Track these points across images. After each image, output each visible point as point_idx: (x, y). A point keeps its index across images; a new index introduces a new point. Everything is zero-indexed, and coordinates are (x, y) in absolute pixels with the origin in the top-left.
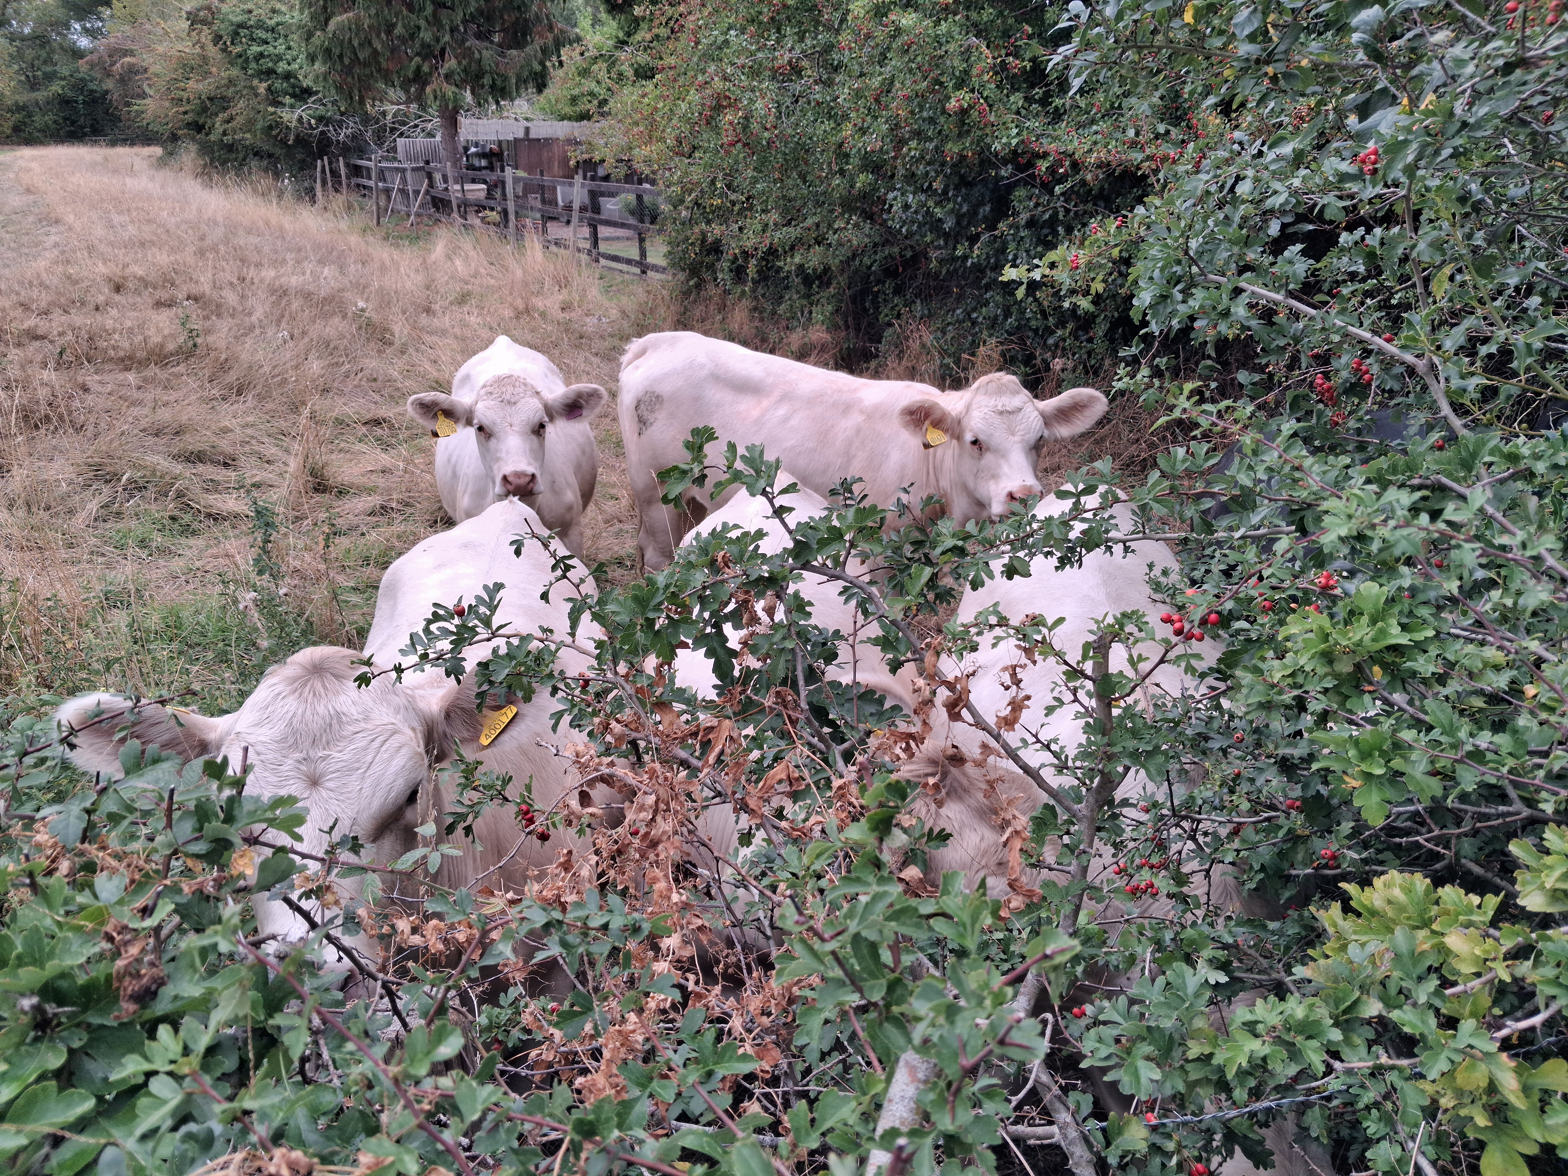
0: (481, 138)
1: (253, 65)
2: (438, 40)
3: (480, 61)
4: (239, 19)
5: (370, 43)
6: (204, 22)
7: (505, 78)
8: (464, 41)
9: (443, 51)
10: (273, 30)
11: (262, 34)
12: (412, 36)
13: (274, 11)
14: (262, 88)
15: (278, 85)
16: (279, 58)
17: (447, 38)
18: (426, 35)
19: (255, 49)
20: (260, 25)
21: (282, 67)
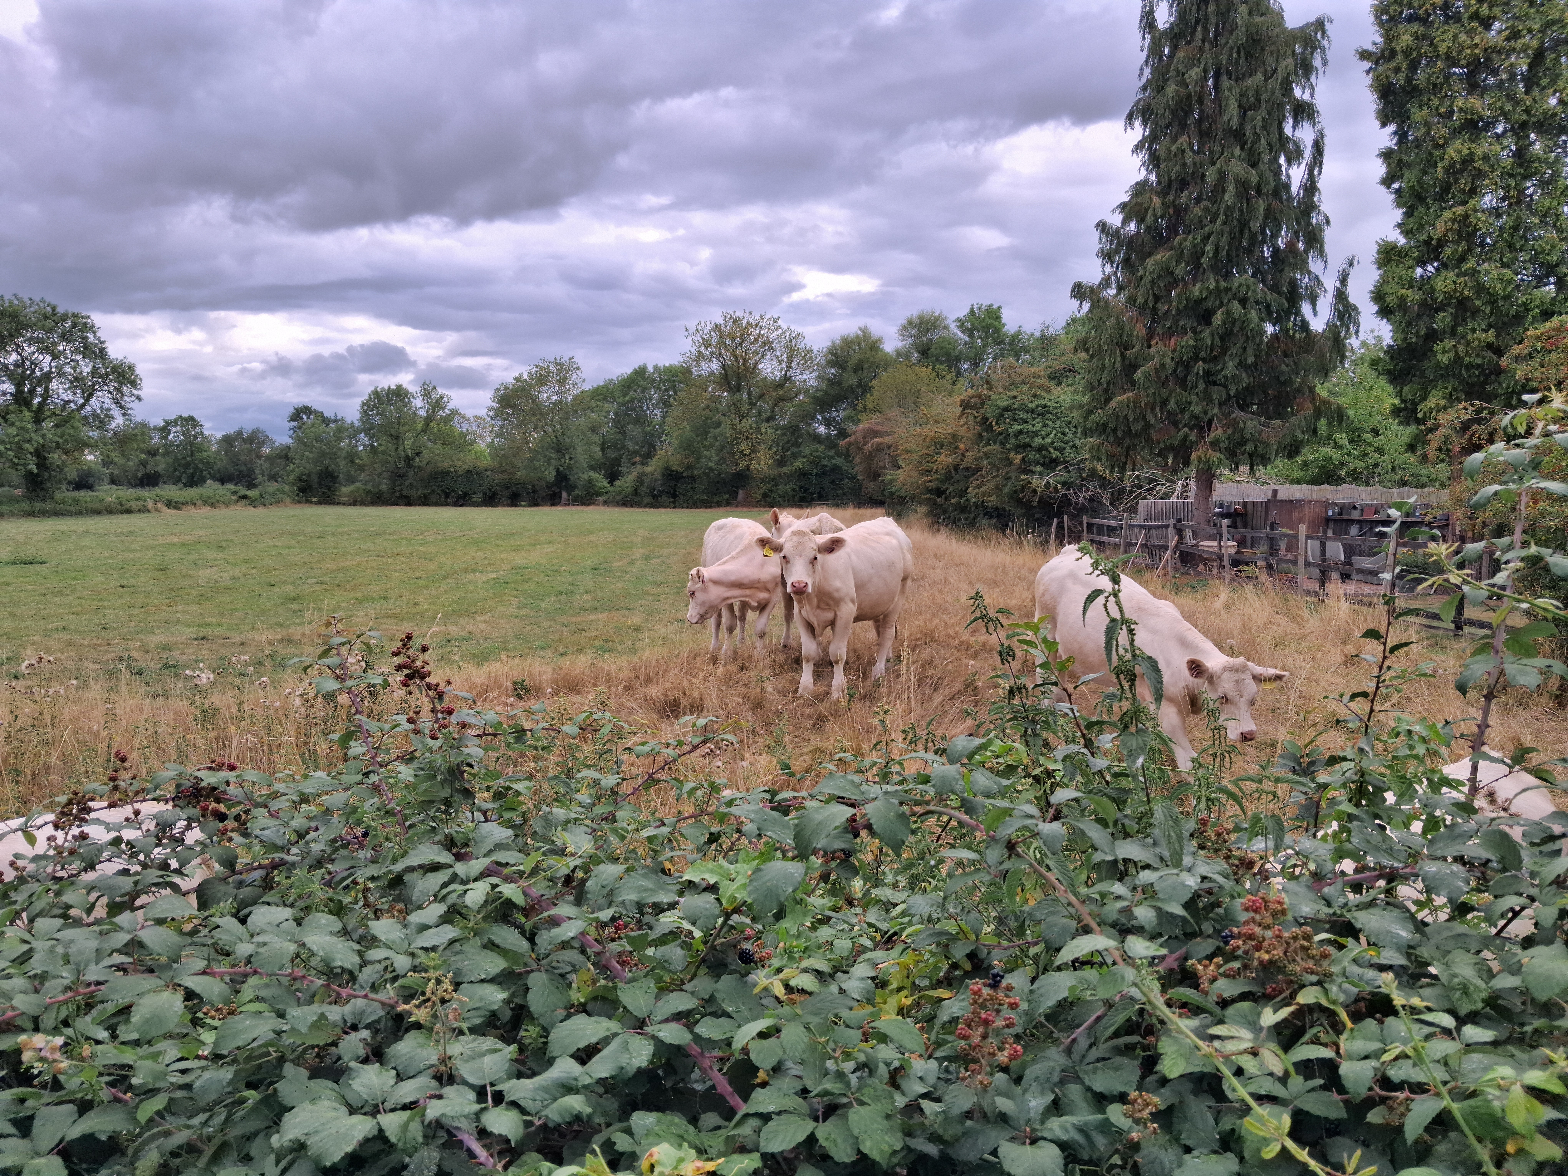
0: (1226, 499)
1: (1013, 441)
2: (1206, 413)
3: (1242, 430)
4: (1006, 403)
5: (1144, 417)
6: (973, 407)
7: (1267, 445)
8: (1229, 414)
9: (1210, 422)
10: (1032, 411)
11: (1023, 415)
12: (1183, 411)
13: (1035, 396)
14: (1017, 459)
15: (1032, 456)
16: (1036, 434)
17: (1216, 411)
18: (1196, 409)
19: (1017, 427)
20: (1023, 408)
21: (1038, 441)
